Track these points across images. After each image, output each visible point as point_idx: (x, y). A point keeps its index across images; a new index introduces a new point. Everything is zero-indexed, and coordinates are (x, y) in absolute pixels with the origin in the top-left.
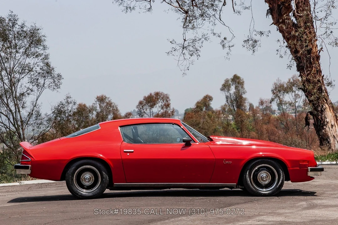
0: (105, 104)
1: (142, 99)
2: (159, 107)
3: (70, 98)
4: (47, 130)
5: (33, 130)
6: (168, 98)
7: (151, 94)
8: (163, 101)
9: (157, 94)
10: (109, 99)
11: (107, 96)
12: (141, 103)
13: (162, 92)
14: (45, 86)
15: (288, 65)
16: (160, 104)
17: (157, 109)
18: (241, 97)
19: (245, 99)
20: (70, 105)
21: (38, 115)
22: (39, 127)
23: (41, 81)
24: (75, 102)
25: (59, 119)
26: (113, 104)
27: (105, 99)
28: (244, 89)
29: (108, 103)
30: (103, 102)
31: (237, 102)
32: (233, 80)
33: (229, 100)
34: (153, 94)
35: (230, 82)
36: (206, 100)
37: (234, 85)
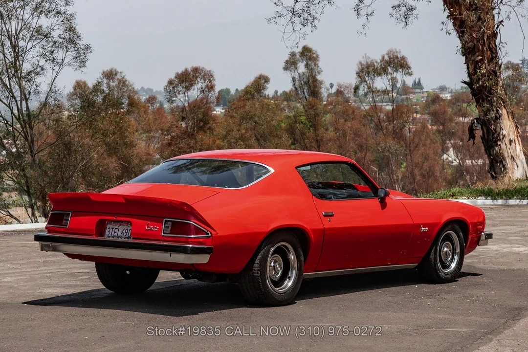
0: (116, 82)
1: (173, 77)
2: (198, 89)
6: (212, 76)
7: (186, 70)
8: (205, 80)
9: (196, 70)
10: (123, 75)
11: (119, 70)
12: (171, 82)
13: (203, 68)
16: (200, 85)
17: (194, 93)
18: (315, 80)
19: (321, 83)
26: (127, 82)
27: (116, 74)
28: (318, 67)
29: (120, 81)
30: (113, 79)
31: (310, 87)
32: (302, 54)
33: (297, 83)
34: (189, 70)
35: (298, 56)
36: (260, 83)
37: (305, 62)
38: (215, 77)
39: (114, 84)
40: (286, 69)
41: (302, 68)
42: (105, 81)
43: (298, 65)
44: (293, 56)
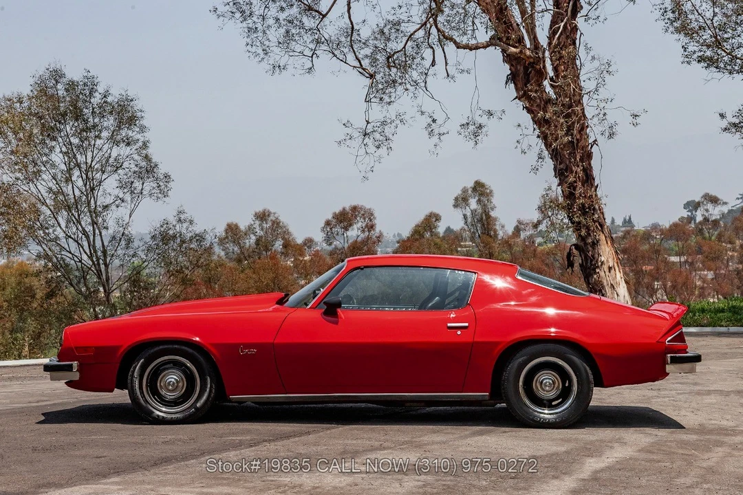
0: (270, 224)
1: (330, 217)
2: (358, 229)
3: (184, 213)
6: (372, 214)
7: (344, 209)
8: (364, 219)
9: (354, 209)
10: (276, 215)
11: (272, 211)
12: (328, 223)
13: (363, 206)
14: (144, 193)
15: (533, 167)
16: (360, 224)
17: (354, 233)
18: (488, 217)
19: (495, 219)
20: (185, 225)
23: (138, 185)
24: (192, 219)
26: (282, 224)
27: (269, 215)
28: (491, 202)
29: (274, 222)
30: (265, 220)
31: (483, 225)
32: (474, 189)
33: (469, 220)
34: (347, 209)
35: (470, 192)
36: (431, 221)
37: (477, 198)
38: (376, 214)
39: (268, 226)
40: (456, 206)
41: (473, 203)
42: (258, 223)
43: (470, 201)
44: (464, 192)
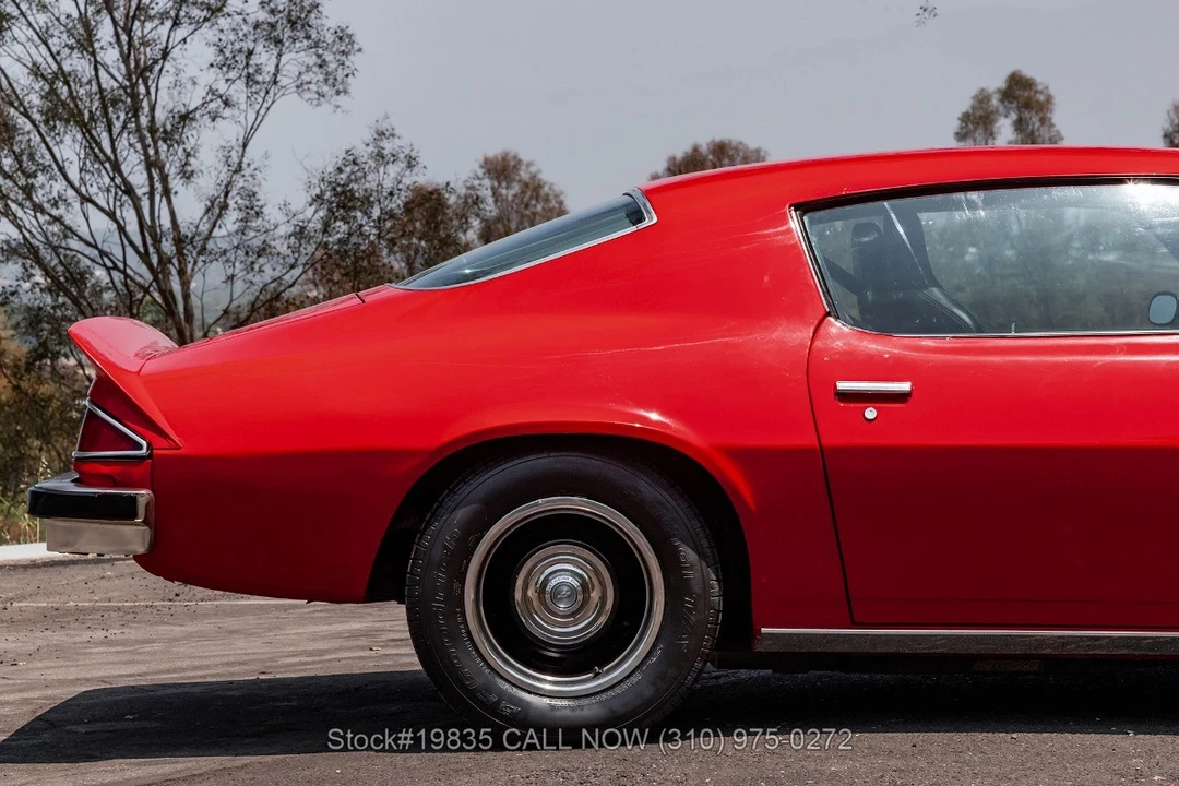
0: (516, 188)
3: (393, 135)
4: (288, 278)
5: (231, 278)
7: (696, 150)
9: (720, 149)
10: (533, 169)
11: (525, 157)
13: (741, 143)
14: (283, 81)
20: (393, 170)
21: (252, 211)
22: (256, 267)
24: (413, 154)
25: (341, 228)
26: (546, 189)
27: (515, 168)
28: (1052, 125)
29: (527, 185)
30: (507, 178)
32: (1007, 94)
34: (704, 149)
35: (995, 102)
37: (1014, 116)
39: (512, 192)
40: (962, 137)
42: (487, 182)
43: (997, 125)
44: (981, 102)
